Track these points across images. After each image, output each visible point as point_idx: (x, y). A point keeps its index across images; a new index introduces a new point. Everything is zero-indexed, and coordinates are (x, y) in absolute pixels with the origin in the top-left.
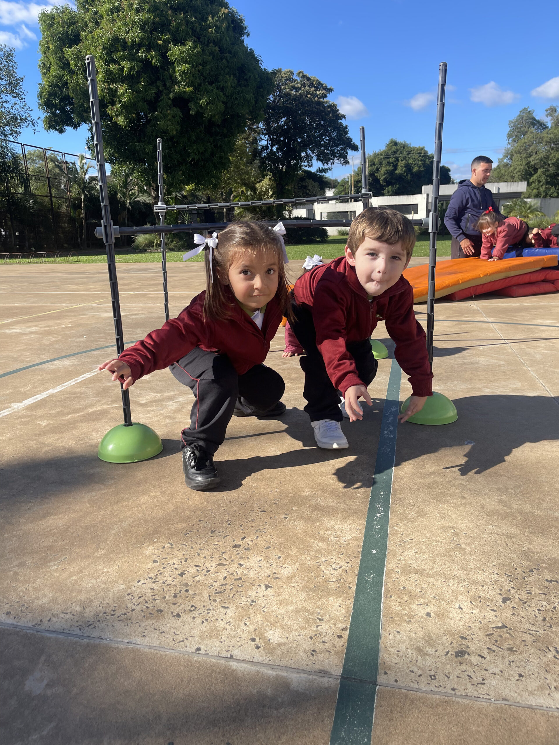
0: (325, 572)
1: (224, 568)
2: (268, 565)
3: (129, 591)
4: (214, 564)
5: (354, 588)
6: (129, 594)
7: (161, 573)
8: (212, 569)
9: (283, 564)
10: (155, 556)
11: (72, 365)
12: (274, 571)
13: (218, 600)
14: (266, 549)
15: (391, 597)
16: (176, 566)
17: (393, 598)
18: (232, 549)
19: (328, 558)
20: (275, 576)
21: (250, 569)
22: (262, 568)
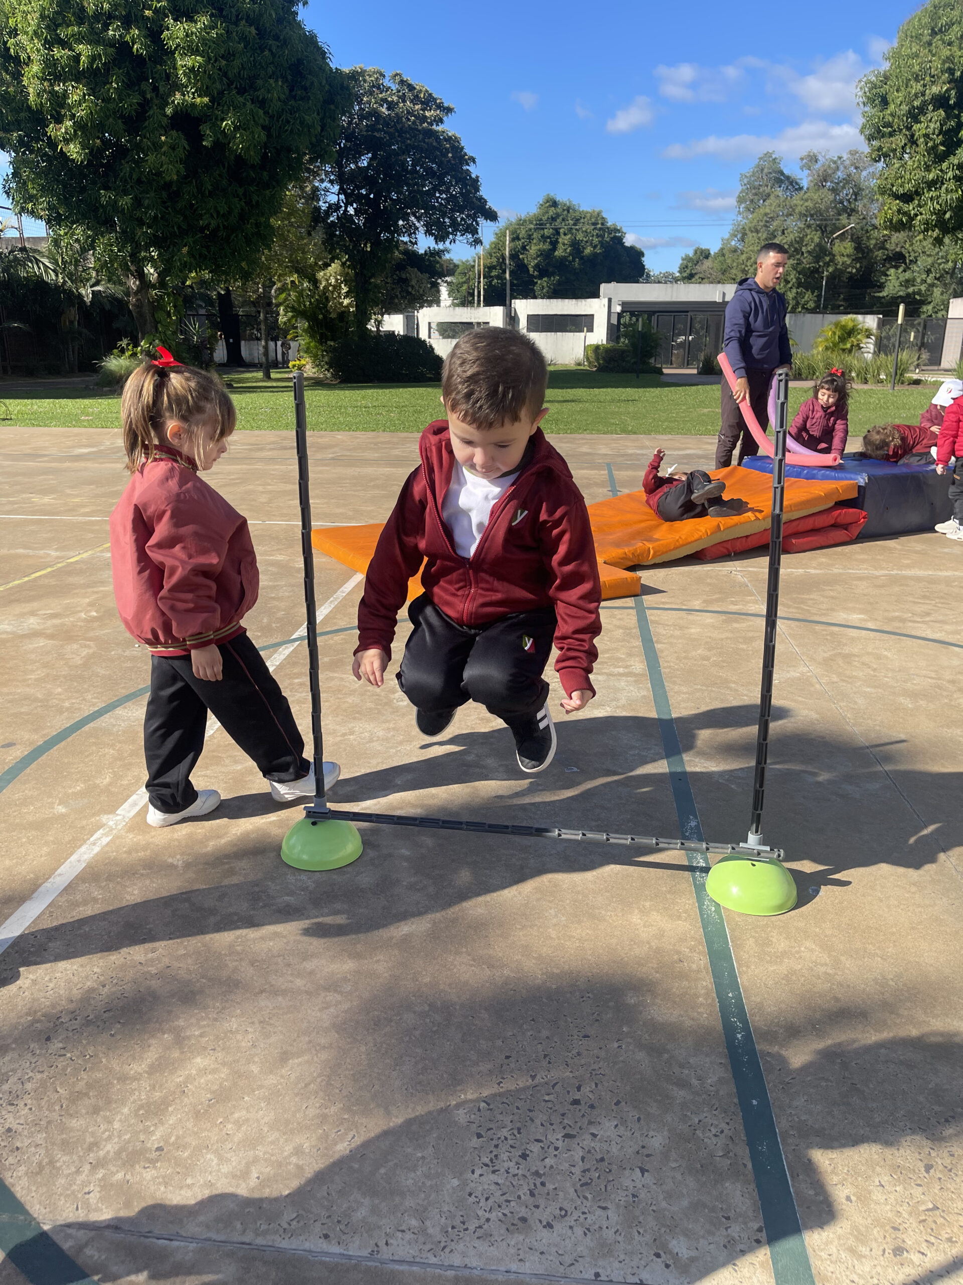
0: (706, 1140)
1: (576, 1141)
2: (629, 1134)
3: (468, 1190)
4: (559, 1136)
5: (750, 1165)
6: (470, 1195)
7: (496, 1156)
8: (560, 1144)
9: (648, 1131)
10: (475, 1125)
12: (641, 1144)
13: (589, 1196)
14: (615, 1104)
15: (798, 1175)
16: (511, 1142)
17: (801, 1177)
18: (571, 1107)
19: (702, 1117)
20: (645, 1151)
21: (608, 1141)
22: (624, 1138)
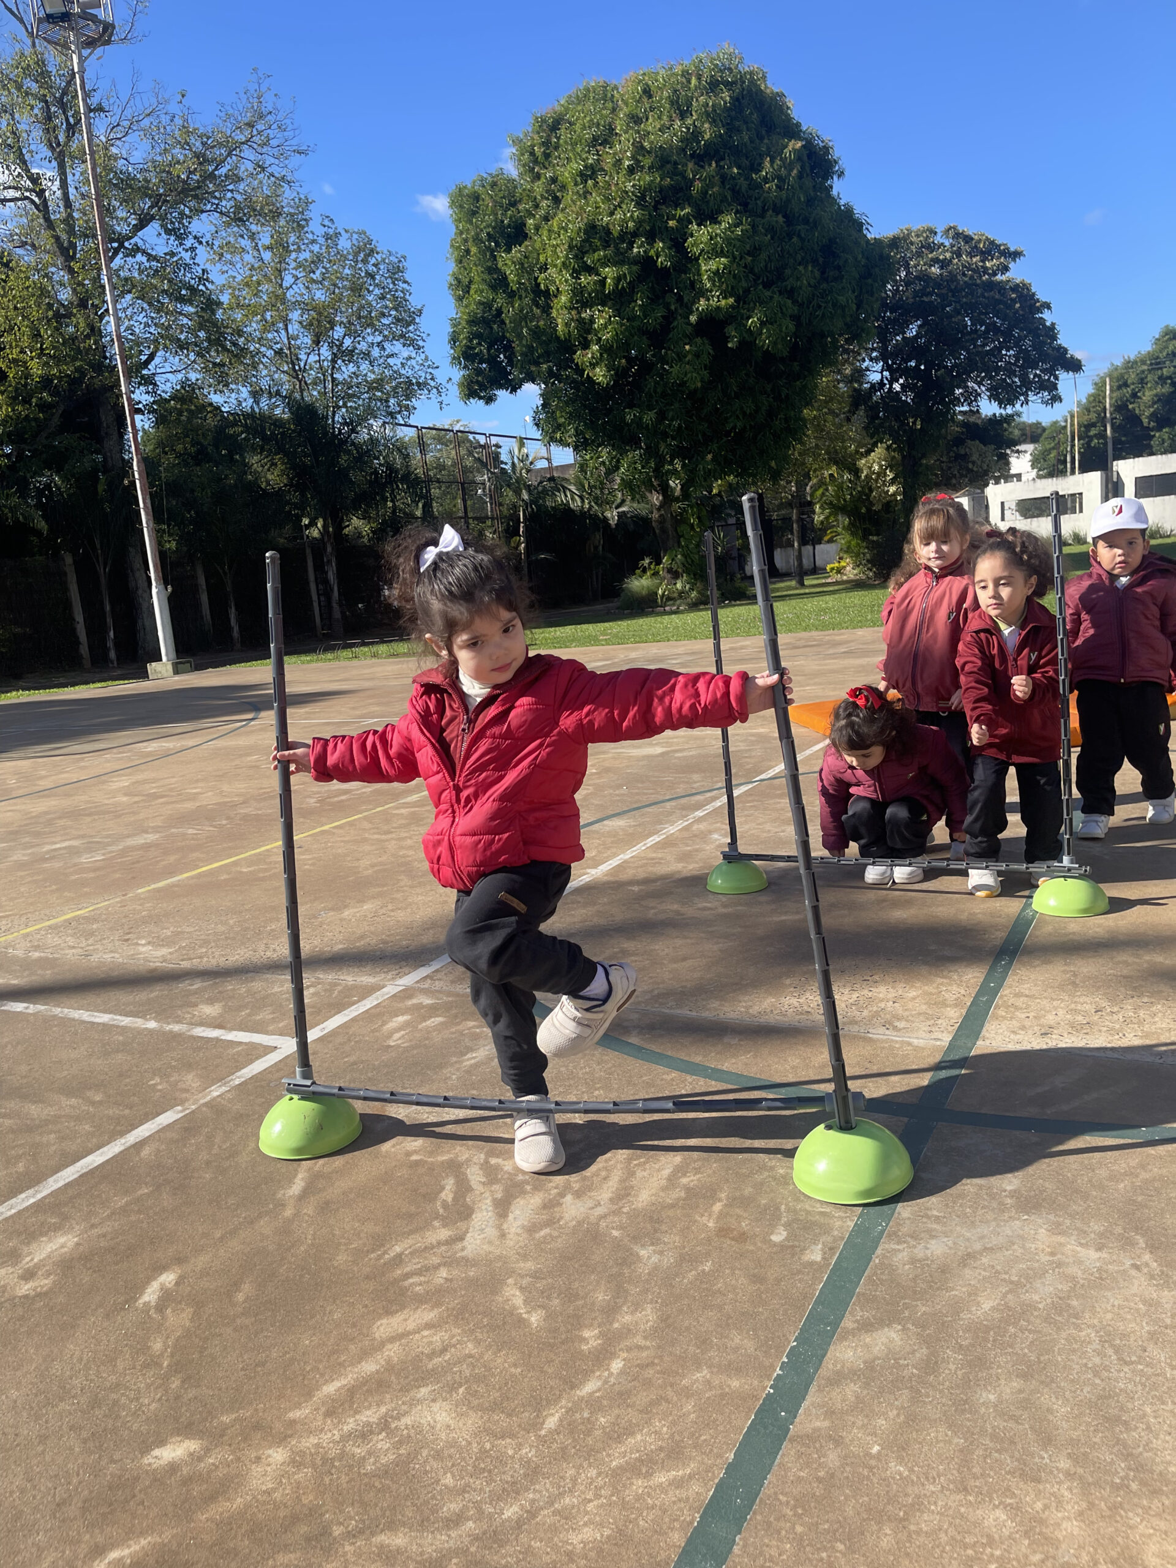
0: (946, 995)
2: (895, 991)
5: (968, 1004)
9: (908, 991)
11: (630, 826)
12: (900, 994)
14: (892, 982)
15: (1000, 1008)
20: (901, 997)
21: (878, 993)
22: (890, 992)
